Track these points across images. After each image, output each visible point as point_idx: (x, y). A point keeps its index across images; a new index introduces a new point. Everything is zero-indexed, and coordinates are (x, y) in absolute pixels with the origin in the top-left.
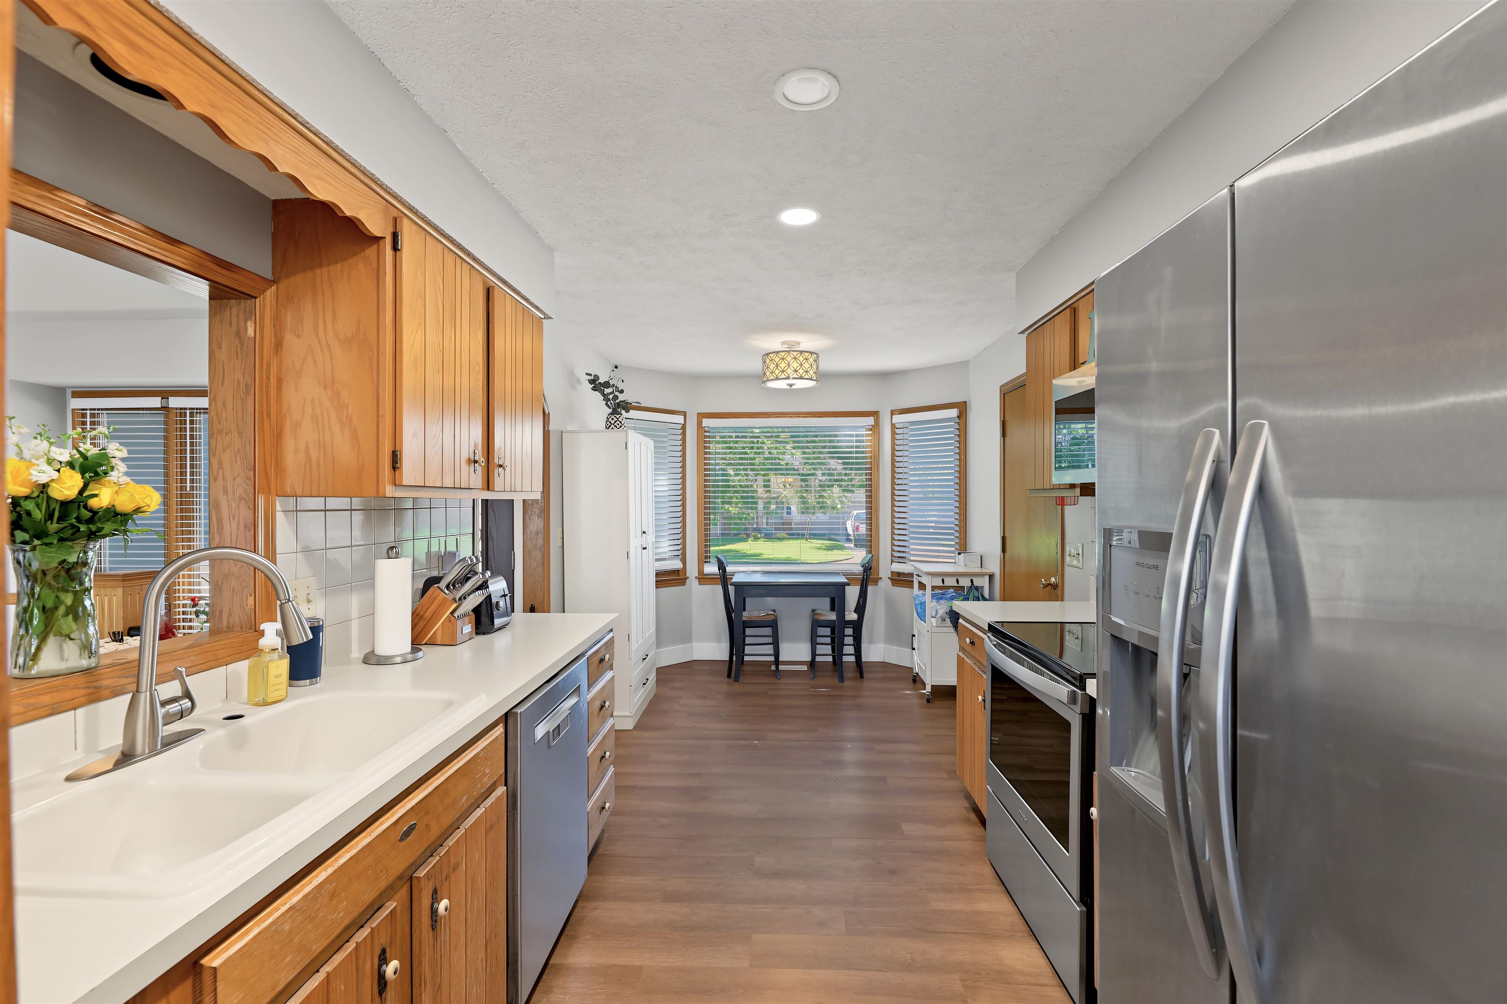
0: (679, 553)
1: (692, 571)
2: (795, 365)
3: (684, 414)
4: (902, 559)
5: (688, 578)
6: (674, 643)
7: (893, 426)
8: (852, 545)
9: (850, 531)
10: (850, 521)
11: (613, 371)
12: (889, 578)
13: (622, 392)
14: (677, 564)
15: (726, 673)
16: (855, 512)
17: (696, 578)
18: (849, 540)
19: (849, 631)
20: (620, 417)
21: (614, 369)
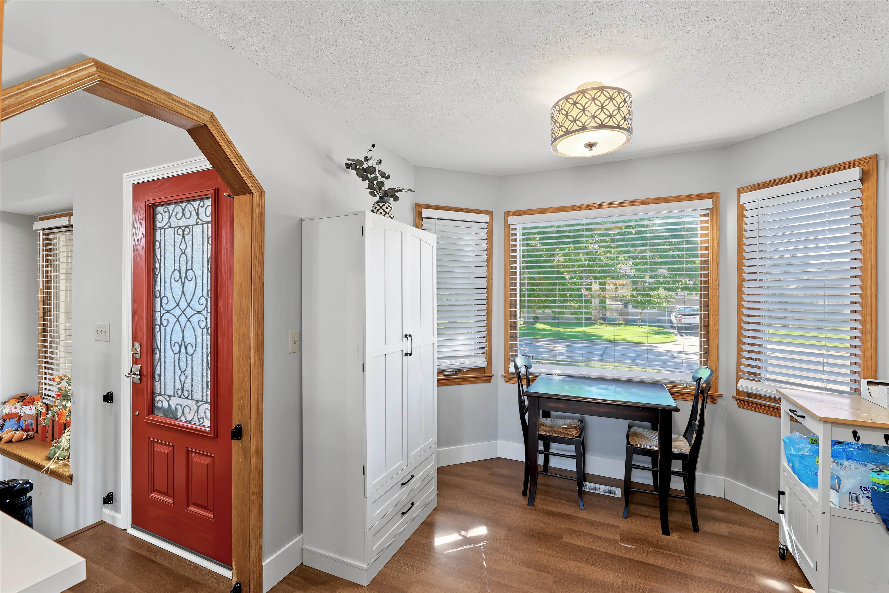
0: (484, 351)
1: (498, 369)
2: (593, 108)
3: (490, 213)
4: (755, 377)
5: (494, 375)
6: (478, 440)
7: (741, 208)
8: (676, 331)
9: (674, 321)
10: (674, 314)
11: (371, 150)
12: (733, 397)
13: (388, 177)
14: (482, 362)
15: (521, 491)
16: (678, 307)
17: (502, 375)
18: (673, 327)
19: (677, 466)
20: (384, 205)
21: (372, 148)
